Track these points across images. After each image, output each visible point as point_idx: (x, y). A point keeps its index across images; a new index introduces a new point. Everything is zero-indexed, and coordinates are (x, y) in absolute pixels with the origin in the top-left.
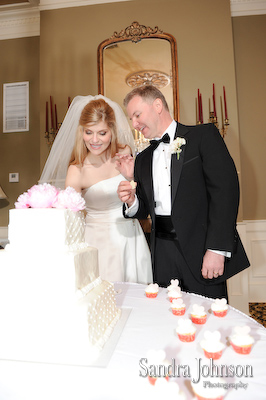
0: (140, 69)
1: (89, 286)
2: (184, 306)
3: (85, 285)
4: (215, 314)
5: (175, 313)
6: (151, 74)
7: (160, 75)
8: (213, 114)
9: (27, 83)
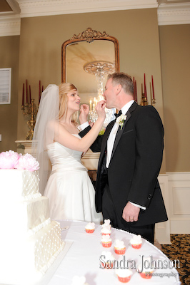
0: (94, 60)
1: (39, 226)
2: (110, 240)
3: (36, 225)
4: (133, 247)
5: (104, 245)
6: (102, 63)
7: (109, 64)
8: (144, 95)
9: (10, 69)
